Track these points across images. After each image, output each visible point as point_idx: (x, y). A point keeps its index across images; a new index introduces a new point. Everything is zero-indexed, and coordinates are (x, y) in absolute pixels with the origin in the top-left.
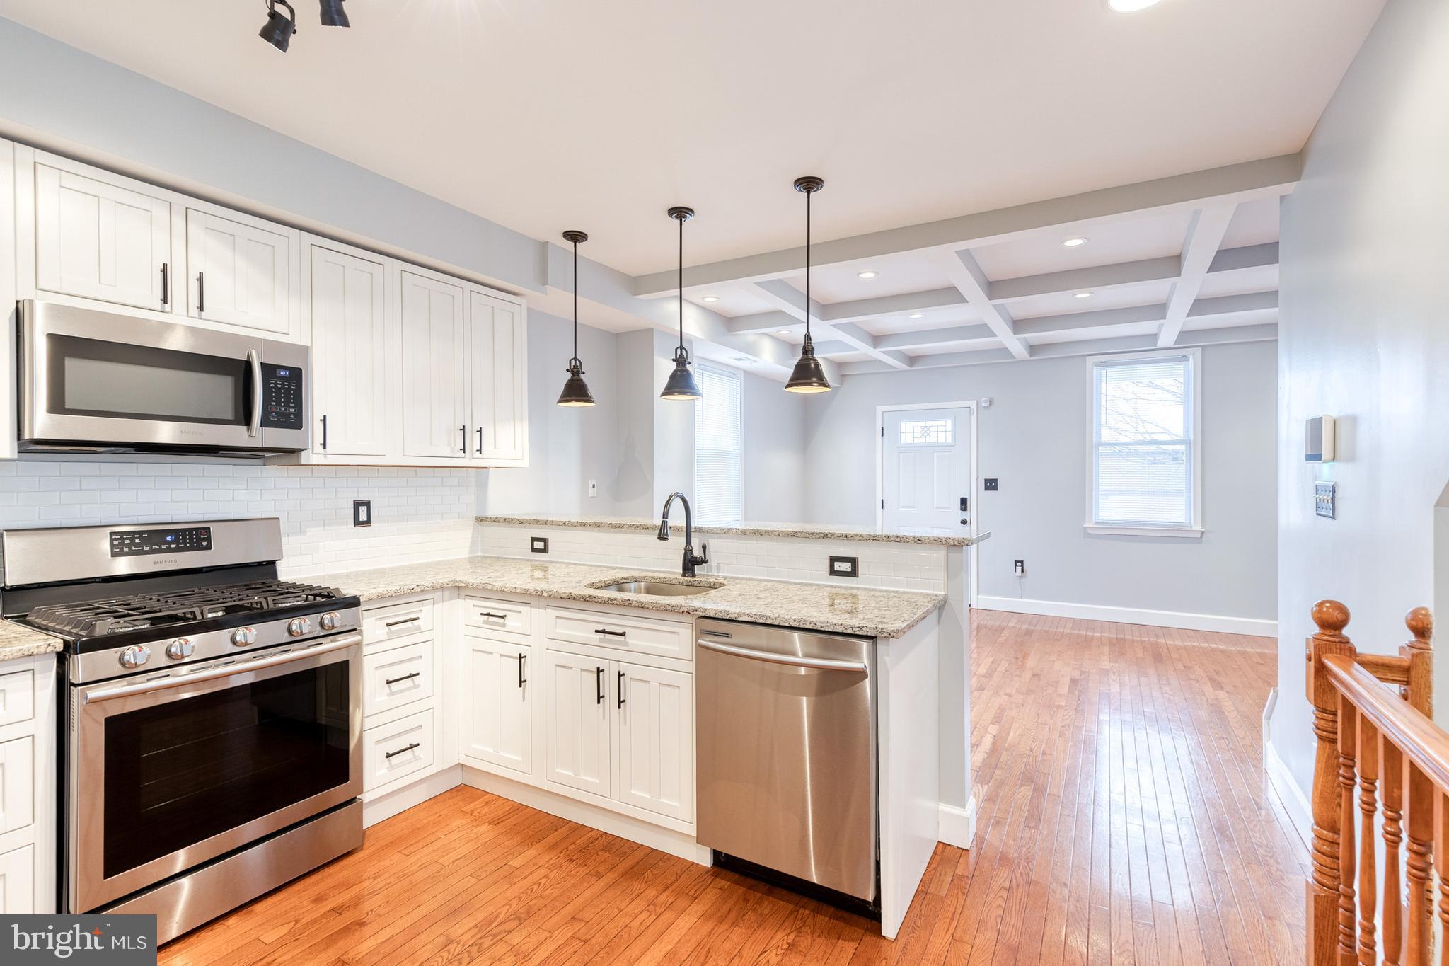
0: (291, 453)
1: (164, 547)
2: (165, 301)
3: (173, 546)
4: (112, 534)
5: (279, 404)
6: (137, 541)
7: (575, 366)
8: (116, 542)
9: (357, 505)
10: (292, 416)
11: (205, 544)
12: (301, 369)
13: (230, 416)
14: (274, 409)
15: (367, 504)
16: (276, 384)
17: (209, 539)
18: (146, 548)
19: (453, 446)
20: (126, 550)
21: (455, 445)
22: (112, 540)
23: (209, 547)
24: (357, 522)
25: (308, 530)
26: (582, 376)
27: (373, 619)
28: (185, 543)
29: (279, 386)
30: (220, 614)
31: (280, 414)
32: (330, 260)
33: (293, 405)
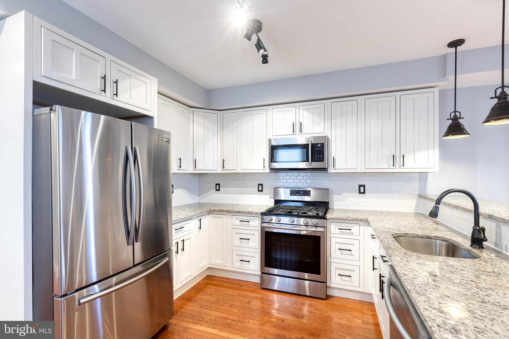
0: (324, 169)
1: (300, 194)
2: (293, 132)
3: (302, 194)
4: (291, 190)
5: (317, 155)
6: (295, 192)
7: (455, 116)
8: (291, 192)
9: (360, 186)
10: (321, 158)
11: (309, 195)
12: (324, 143)
13: (306, 160)
14: (316, 156)
15: (364, 186)
16: (317, 149)
17: (310, 193)
18: (297, 194)
19: (389, 164)
20: (293, 194)
21: (390, 163)
22: (290, 191)
23: (310, 196)
24: (360, 193)
25: (343, 193)
26: (460, 120)
27: (335, 225)
28: (305, 194)
29: (318, 149)
30: (297, 213)
31: (318, 158)
32: (337, 105)
33: (321, 155)
